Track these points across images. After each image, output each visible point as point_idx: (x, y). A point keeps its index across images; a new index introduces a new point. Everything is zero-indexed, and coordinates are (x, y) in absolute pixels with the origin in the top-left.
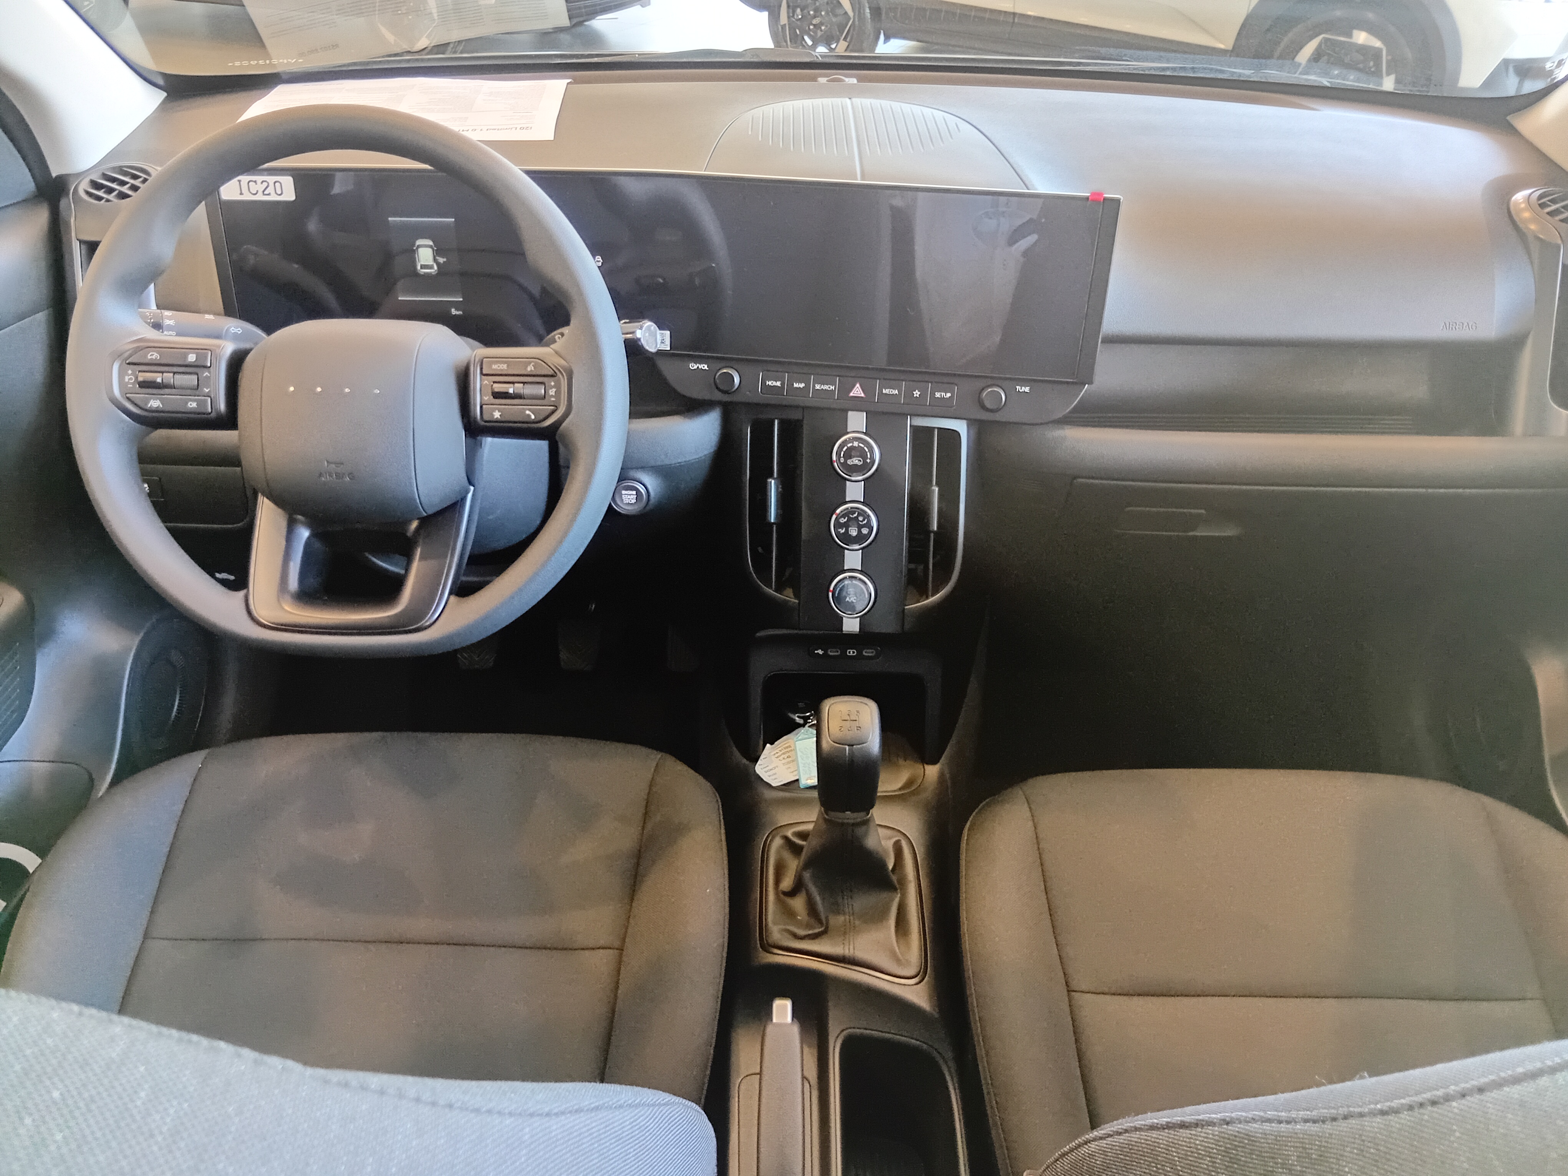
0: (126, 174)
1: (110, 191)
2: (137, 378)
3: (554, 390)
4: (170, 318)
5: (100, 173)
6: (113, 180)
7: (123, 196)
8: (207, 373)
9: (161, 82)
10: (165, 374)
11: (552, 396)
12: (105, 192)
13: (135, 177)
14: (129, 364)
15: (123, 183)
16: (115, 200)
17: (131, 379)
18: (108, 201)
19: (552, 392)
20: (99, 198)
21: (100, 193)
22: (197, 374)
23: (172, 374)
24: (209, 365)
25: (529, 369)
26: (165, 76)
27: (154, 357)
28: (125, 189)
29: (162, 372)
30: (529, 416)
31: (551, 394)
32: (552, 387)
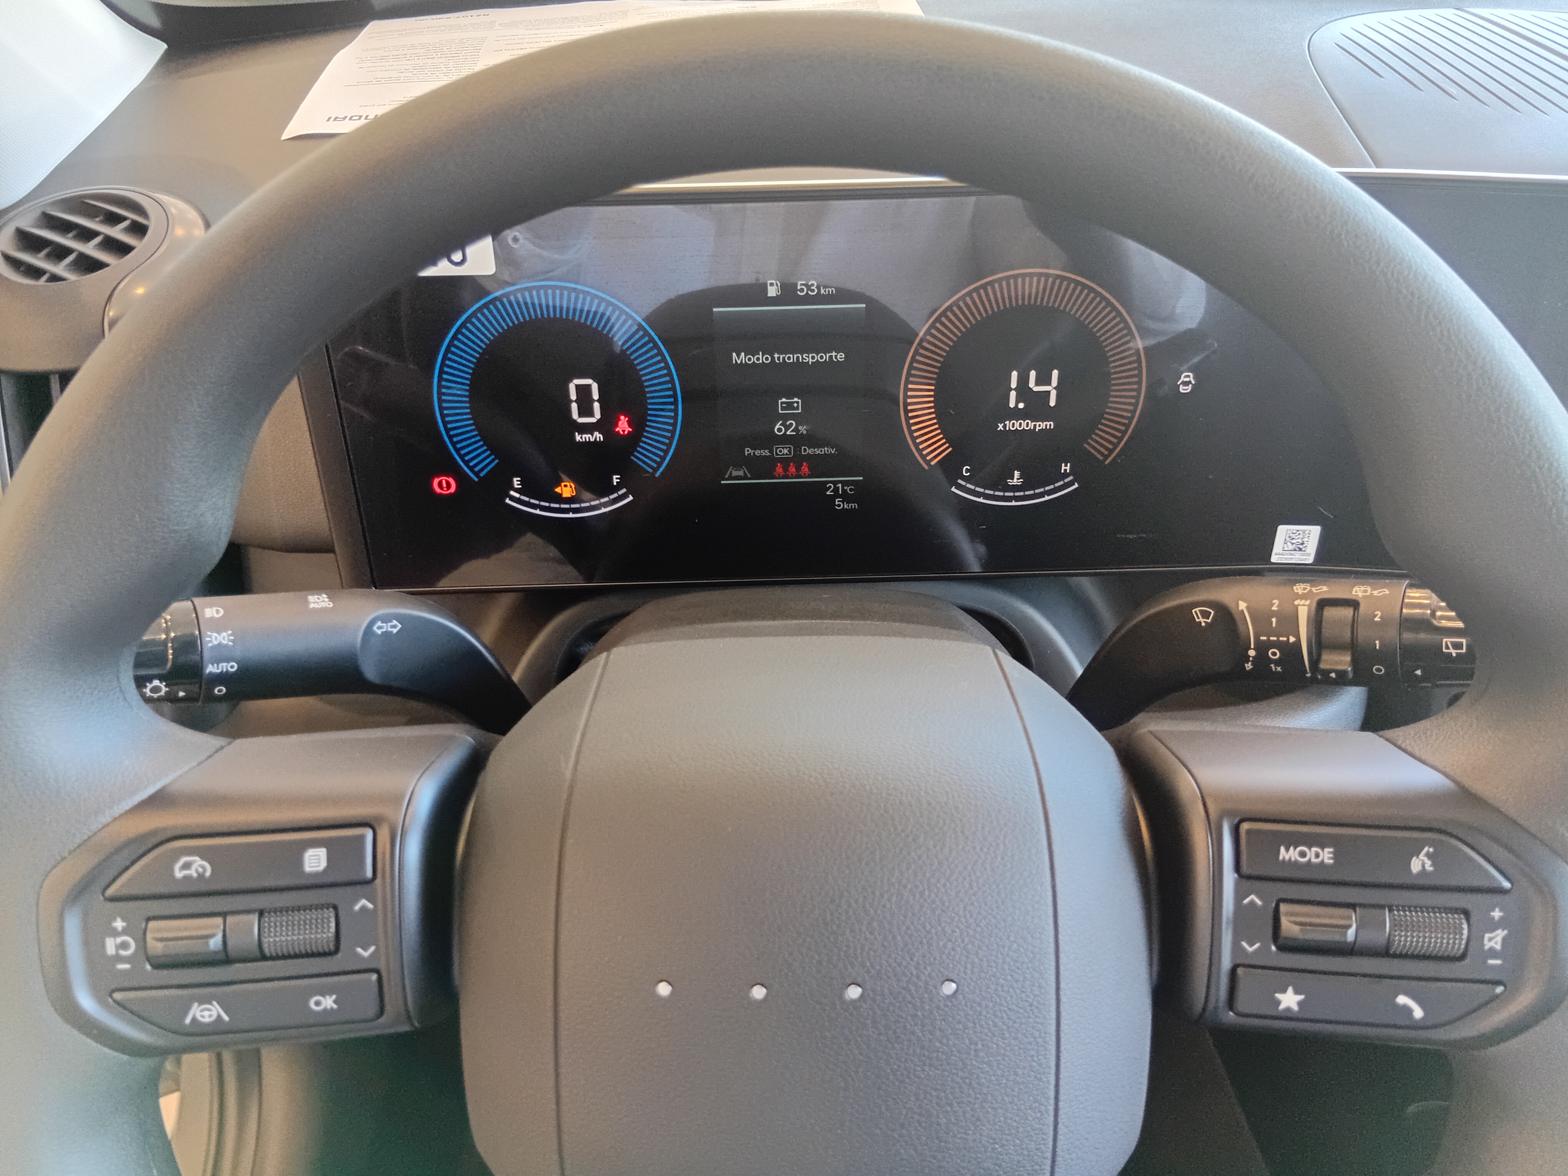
0: (91, 212)
1: (59, 253)
2: (142, 942)
3: (1500, 934)
4: (218, 626)
5: (37, 213)
6: (65, 227)
7: (89, 265)
8: (364, 902)
9: (154, 21)
10: (230, 919)
11: (1493, 953)
12: (48, 256)
13: (113, 219)
14: (113, 899)
15: (87, 235)
16: (71, 277)
17: (124, 946)
18: (55, 278)
19: (1494, 940)
20: (35, 273)
21: (37, 261)
22: (335, 908)
23: (255, 918)
24: (369, 873)
25: (1416, 866)
26: (164, 10)
27: (193, 872)
28: (90, 249)
29: (224, 915)
30: (1408, 1011)
31: (1488, 945)
32: (1494, 926)
